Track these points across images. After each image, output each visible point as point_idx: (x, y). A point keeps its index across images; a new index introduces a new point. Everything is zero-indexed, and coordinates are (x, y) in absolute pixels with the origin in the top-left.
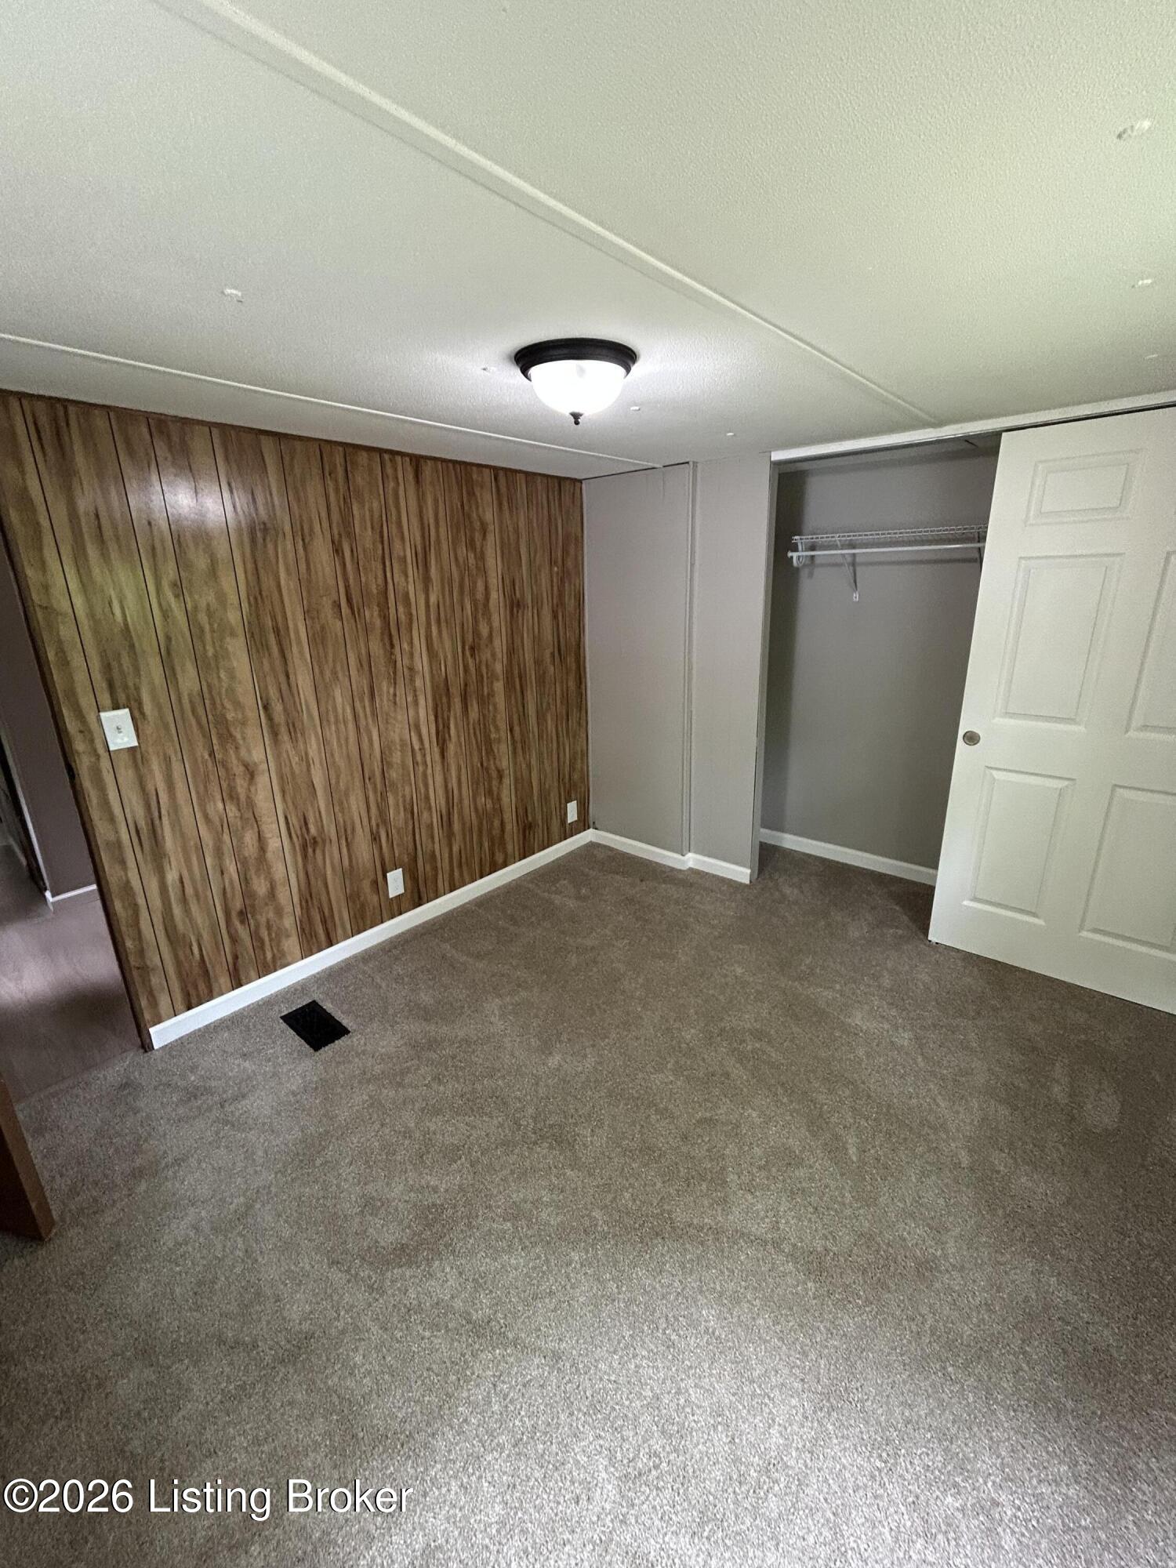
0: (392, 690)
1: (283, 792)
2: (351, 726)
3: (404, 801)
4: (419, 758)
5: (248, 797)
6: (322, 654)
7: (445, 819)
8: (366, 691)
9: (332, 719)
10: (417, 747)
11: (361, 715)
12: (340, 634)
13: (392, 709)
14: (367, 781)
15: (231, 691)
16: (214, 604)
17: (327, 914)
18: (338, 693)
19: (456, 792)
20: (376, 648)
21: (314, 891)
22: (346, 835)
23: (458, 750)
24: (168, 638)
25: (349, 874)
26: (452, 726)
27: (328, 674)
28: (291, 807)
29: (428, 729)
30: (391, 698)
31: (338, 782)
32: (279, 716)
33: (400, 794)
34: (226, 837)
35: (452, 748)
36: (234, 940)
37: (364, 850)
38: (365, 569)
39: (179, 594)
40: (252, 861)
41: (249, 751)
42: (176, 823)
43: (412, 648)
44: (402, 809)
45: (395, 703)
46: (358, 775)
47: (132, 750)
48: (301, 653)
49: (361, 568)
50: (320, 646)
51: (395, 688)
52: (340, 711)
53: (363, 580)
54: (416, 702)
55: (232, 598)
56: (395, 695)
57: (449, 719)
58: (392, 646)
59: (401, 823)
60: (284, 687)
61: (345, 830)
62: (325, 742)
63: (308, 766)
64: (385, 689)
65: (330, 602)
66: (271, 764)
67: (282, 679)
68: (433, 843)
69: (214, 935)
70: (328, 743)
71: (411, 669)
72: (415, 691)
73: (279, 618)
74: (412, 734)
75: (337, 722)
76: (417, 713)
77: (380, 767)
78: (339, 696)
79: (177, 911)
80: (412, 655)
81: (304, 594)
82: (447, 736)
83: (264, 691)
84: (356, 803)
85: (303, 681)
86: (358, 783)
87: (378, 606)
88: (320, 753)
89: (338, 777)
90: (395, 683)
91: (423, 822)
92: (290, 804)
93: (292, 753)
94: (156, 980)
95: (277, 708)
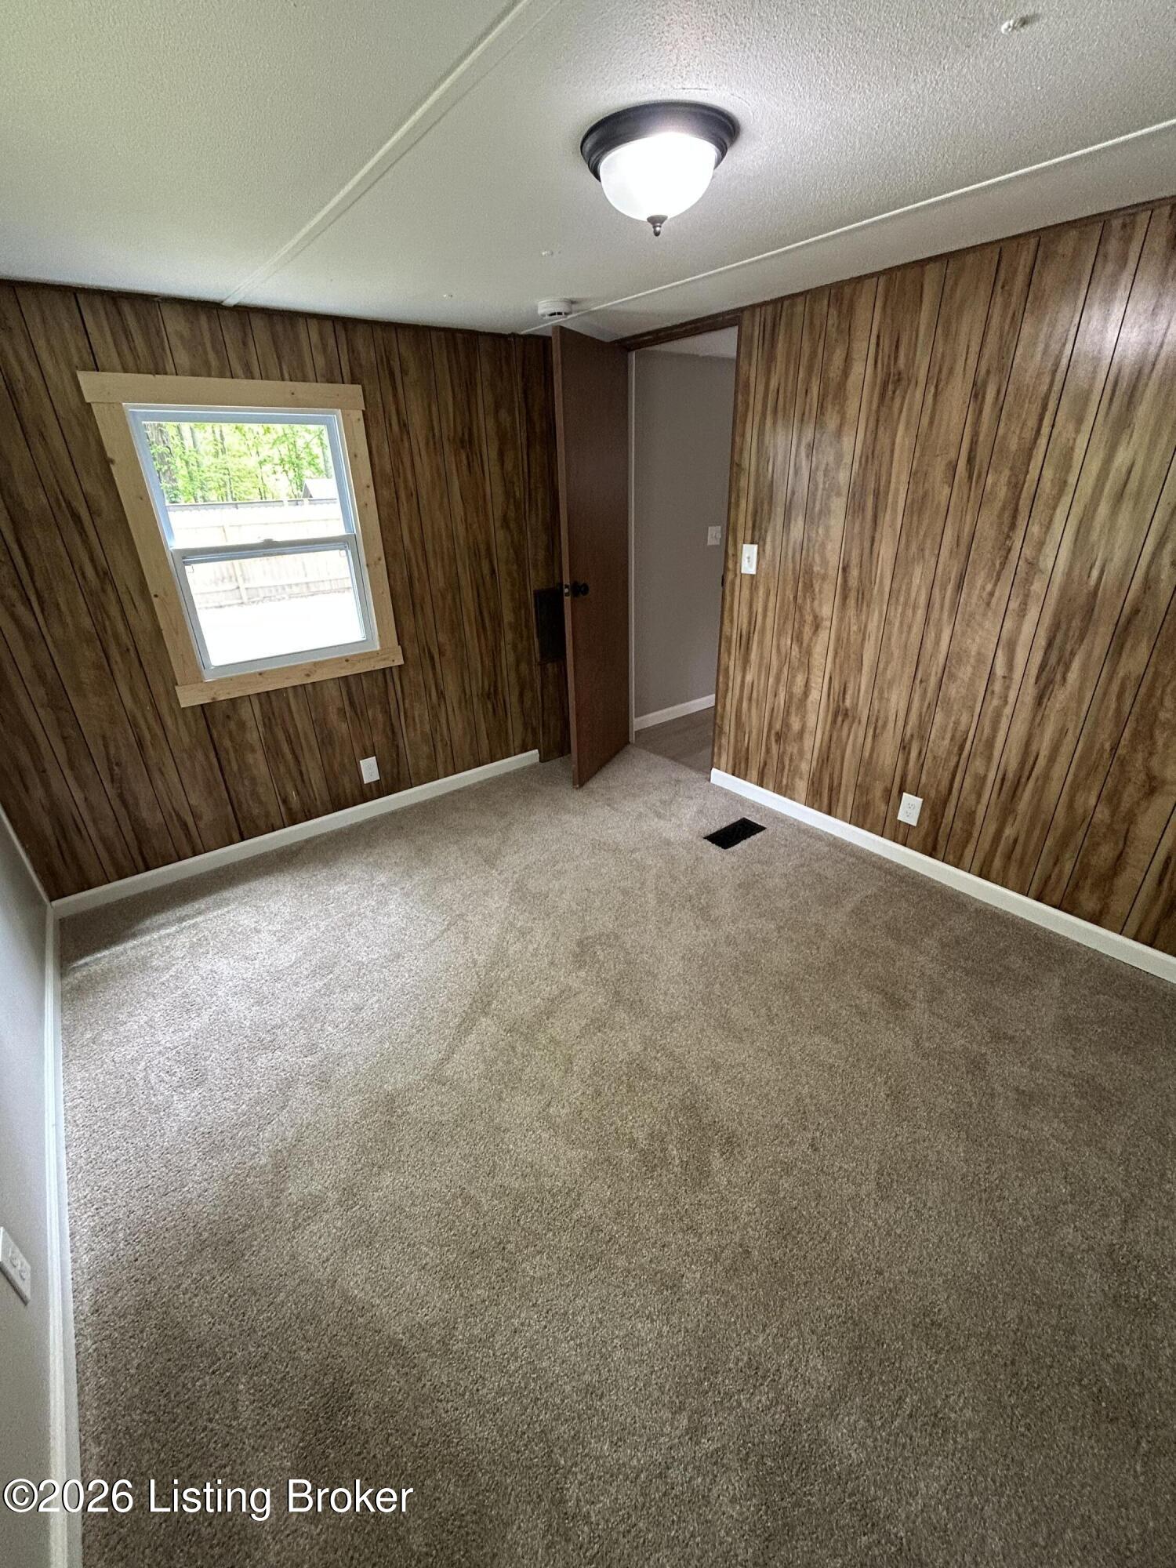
0: (989, 587)
1: (836, 653)
2: (920, 613)
3: (955, 729)
4: (998, 687)
5: (809, 646)
6: (915, 524)
7: (1007, 784)
8: (953, 577)
9: (902, 599)
10: (1000, 670)
11: (937, 606)
12: (944, 504)
13: (981, 610)
14: (917, 681)
15: (823, 545)
16: (832, 465)
17: (835, 784)
18: (918, 572)
19: (1042, 762)
20: (988, 527)
21: (831, 756)
22: (876, 727)
23: (1074, 705)
24: (793, 493)
25: (867, 765)
26: (1076, 665)
27: (914, 548)
28: (838, 671)
29: (1028, 657)
30: (985, 595)
31: (885, 669)
32: (853, 582)
33: (953, 719)
34: (785, 670)
35: (1061, 697)
36: (768, 751)
37: (888, 753)
38: (1010, 415)
39: (809, 456)
40: (795, 700)
41: (821, 605)
42: (761, 642)
43: (1046, 533)
44: (948, 736)
45: (988, 604)
46: (910, 670)
47: (752, 576)
48: (894, 520)
49: (1003, 417)
50: (915, 518)
51: (995, 585)
52: (913, 595)
53: (1001, 432)
54: (1022, 612)
55: (848, 459)
56: (991, 594)
57: (1073, 654)
58: (1013, 526)
59: (942, 752)
60: (867, 551)
61: (877, 720)
62: (887, 622)
63: (864, 640)
64: (979, 583)
65: (944, 463)
66: (834, 622)
67: (867, 544)
68: (978, 802)
69: (758, 735)
70: (890, 624)
71: (1032, 565)
72: (1027, 596)
73: (883, 483)
74: (1000, 652)
75: (906, 604)
76: (1018, 629)
77: (939, 675)
78: (918, 578)
79: (745, 705)
80: (1041, 544)
81: (917, 455)
82: (1059, 677)
83: (848, 553)
84: (896, 699)
85: (886, 551)
86: (906, 681)
87: (1012, 469)
88: (878, 631)
89: (887, 663)
90: (998, 579)
91: (971, 770)
92: (837, 666)
93: (853, 621)
94: (724, 741)
95: (854, 572)
